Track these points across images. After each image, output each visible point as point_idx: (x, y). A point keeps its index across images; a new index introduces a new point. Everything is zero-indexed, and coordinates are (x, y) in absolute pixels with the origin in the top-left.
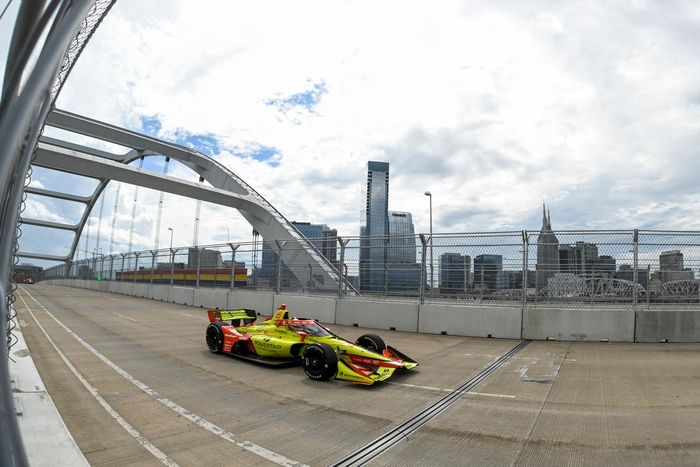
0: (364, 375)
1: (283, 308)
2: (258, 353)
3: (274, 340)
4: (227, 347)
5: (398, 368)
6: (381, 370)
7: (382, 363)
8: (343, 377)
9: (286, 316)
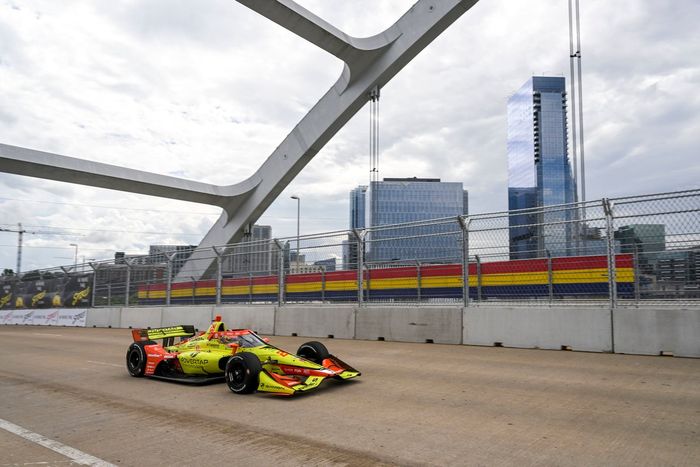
0: (287, 385)
1: (219, 319)
2: (185, 371)
3: (203, 355)
4: (150, 368)
5: (328, 376)
6: (309, 381)
7: (313, 372)
8: (265, 389)
9: (221, 328)
